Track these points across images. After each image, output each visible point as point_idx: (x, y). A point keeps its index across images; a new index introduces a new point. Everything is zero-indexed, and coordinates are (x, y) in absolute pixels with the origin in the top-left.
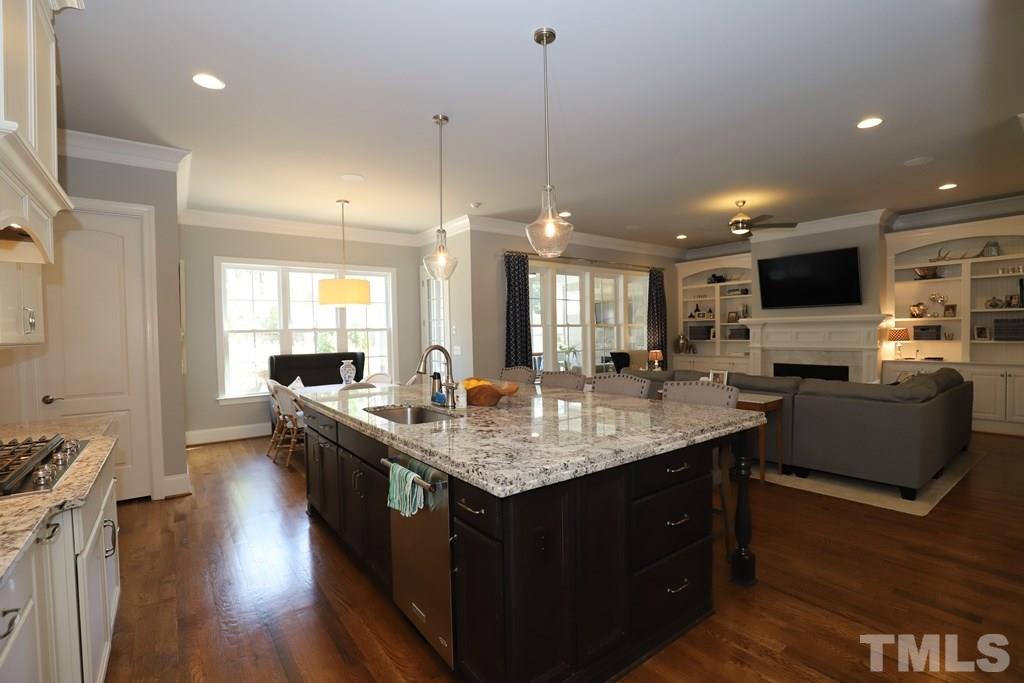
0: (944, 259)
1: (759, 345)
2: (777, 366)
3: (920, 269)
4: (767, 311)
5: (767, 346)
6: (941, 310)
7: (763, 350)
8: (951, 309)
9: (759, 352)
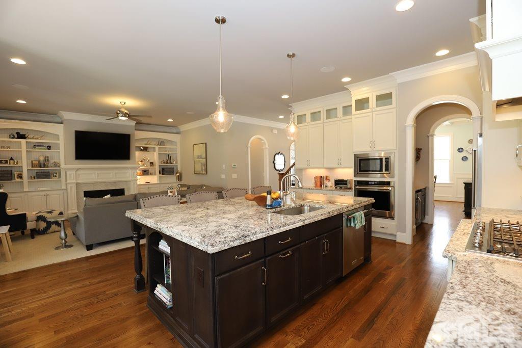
0: (149, 144)
1: (74, 181)
2: (85, 192)
3: (143, 147)
4: (78, 161)
5: (79, 181)
6: (149, 164)
7: (77, 184)
8: (152, 164)
9: (75, 185)
